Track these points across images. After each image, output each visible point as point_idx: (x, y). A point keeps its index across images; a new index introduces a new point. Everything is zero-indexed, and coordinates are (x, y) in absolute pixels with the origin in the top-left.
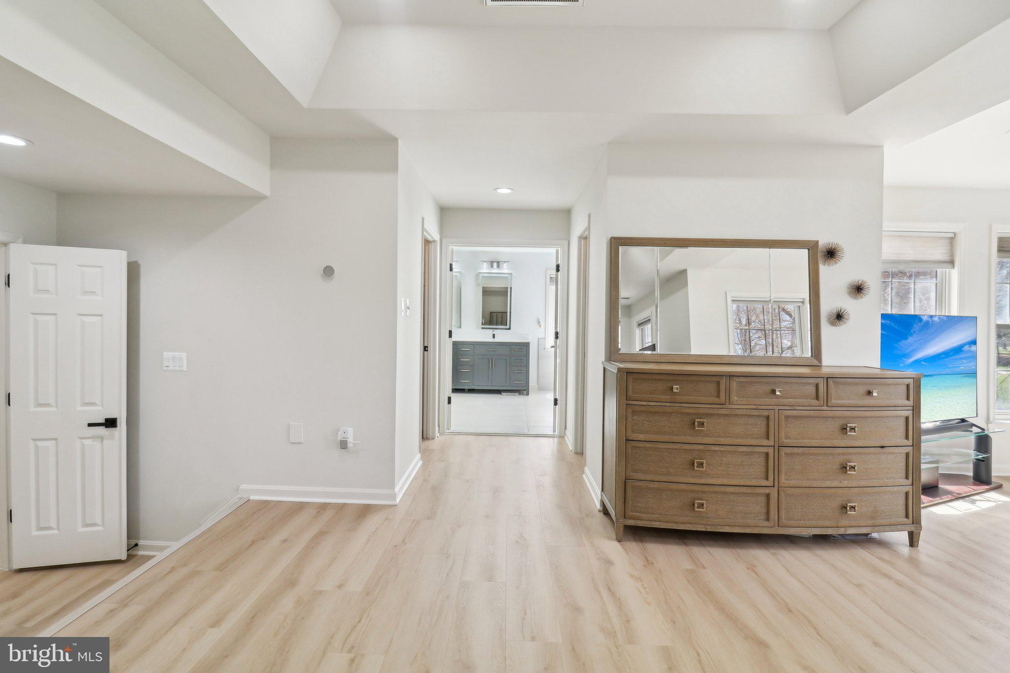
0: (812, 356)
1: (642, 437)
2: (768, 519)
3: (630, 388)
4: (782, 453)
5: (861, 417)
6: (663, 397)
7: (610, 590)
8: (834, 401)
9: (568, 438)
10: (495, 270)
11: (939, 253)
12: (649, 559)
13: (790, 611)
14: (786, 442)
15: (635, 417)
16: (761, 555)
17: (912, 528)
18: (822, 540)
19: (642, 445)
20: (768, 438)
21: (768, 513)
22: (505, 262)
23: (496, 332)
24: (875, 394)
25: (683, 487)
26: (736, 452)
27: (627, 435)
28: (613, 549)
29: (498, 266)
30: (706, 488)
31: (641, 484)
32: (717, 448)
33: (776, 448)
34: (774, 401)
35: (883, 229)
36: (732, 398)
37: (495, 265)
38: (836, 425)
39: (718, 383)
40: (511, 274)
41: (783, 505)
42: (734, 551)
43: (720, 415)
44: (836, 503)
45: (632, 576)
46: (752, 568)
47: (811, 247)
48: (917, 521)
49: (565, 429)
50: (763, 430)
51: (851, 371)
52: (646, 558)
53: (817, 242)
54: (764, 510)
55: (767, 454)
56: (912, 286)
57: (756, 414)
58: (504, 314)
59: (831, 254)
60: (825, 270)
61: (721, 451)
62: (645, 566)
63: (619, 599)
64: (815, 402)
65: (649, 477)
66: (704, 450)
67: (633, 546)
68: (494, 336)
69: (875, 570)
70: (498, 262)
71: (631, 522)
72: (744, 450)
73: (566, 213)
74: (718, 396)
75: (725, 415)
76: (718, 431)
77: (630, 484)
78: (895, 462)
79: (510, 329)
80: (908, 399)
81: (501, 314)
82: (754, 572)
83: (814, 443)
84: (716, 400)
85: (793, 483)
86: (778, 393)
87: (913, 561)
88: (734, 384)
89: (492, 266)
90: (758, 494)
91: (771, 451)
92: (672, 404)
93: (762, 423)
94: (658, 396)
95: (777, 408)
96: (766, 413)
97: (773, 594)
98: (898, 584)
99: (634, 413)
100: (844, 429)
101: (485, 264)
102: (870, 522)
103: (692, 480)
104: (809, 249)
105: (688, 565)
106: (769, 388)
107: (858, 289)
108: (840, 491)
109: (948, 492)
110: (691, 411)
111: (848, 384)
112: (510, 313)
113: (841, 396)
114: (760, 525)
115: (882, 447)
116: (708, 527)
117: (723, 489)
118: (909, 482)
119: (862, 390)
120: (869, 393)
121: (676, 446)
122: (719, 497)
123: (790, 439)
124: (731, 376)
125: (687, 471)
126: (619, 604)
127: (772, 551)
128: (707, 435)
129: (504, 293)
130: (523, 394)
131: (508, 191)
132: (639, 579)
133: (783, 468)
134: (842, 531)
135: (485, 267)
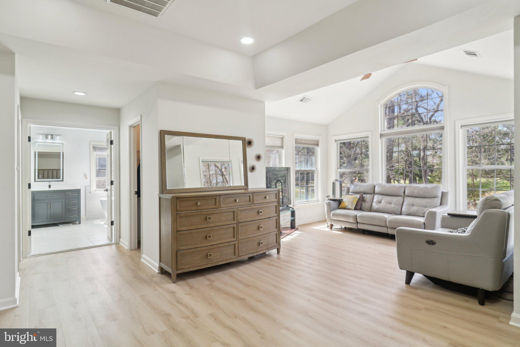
0: (245, 185)
1: (184, 228)
2: (235, 255)
3: (178, 205)
4: (239, 226)
5: (263, 207)
6: (194, 208)
7: (179, 302)
8: (255, 202)
9: (123, 243)
10: (49, 140)
11: (279, 143)
12: (191, 285)
13: (249, 286)
14: (241, 221)
15: (181, 220)
16: (233, 271)
17: (277, 247)
18: (252, 259)
19: (184, 232)
20: (234, 220)
21: (235, 252)
22: (58, 135)
23: (51, 183)
24: (267, 198)
25: (203, 248)
26: (223, 228)
27: (177, 228)
28: (172, 287)
29: (52, 138)
30: (212, 247)
31: (184, 251)
32: (216, 228)
33: (237, 224)
34: (236, 204)
35: (266, 133)
36: (221, 205)
37: (49, 137)
38: (255, 212)
39: (216, 199)
40: (63, 144)
41: (240, 248)
42: (223, 272)
43: (217, 213)
44: (256, 243)
45: (186, 294)
46: (231, 276)
47: (243, 139)
48: (279, 244)
49: (120, 238)
50: (232, 217)
51: (259, 190)
52: (189, 285)
53: (245, 138)
54: (233, 251)
55: (234, 227)
56: (271, 155)
57: (230, 211)
58: (58, 171)
59: (250, 143)
60: (248, 149)
61: (217, 229)
62: (190, 289)
63: (185, 304)
64: (249, 203)
65: (188, 247)
66: (211, 230)
67: (181, 283)
68: (50, 186)
69: (270, 264)
70: (52, 135)
71: (180, 272)
72: (226, 227)
73: (117, 111)
74: (216, 205)
75: (218, 213)
76: (216, 220)
77: (179, 252)
78: (272, 223)
79: (63, 181)
80: (276, 199)
81: (56, 171)
82: (232, 277)
83: (249, 219)
84: (215, 207)
85: (243, 237)
86: (237, 201)
87: (278, 258)
88: (222, 199)
89: (47, 138)
90: (231, 245)
91: (235, 225)
92: (197, 211)
93: (232, 214)
94: (191, 208)
95: (237, 207)
96: (233, 210)
97: (241, 282)
98: (277, 267)
99: (180, 217)
100: (258, 213)
101: (41, 136)
102: (267, 247)
103: (206, 245)
104: (242, 141)
105: (208, 283)
106: (233, 199)
107: (258, 157)
108: (258, 237)
109: (284, 234)
110: (205, 213)
111: (259, 195)
112: (63, 170)
113: (258, 200)
114: (232, 258)
115: (270, 218)
116: (213, 264)
117: (219, 246)
118: (277, 230)
119: (263, 197)
120: (265, 197)
121: (199, 230)
122: (217, 249)
123: (242, 219)
124: (220, 195)
125: (204, 241)
126: (186, 306)
127: (236, 268)
128: (211, 223)
129: (57, 156)
130: (76, 224)
131: (84, 94)
132: (190, 294)
133: (240, 232)
134: (258, 253)
135: (41, 138)
